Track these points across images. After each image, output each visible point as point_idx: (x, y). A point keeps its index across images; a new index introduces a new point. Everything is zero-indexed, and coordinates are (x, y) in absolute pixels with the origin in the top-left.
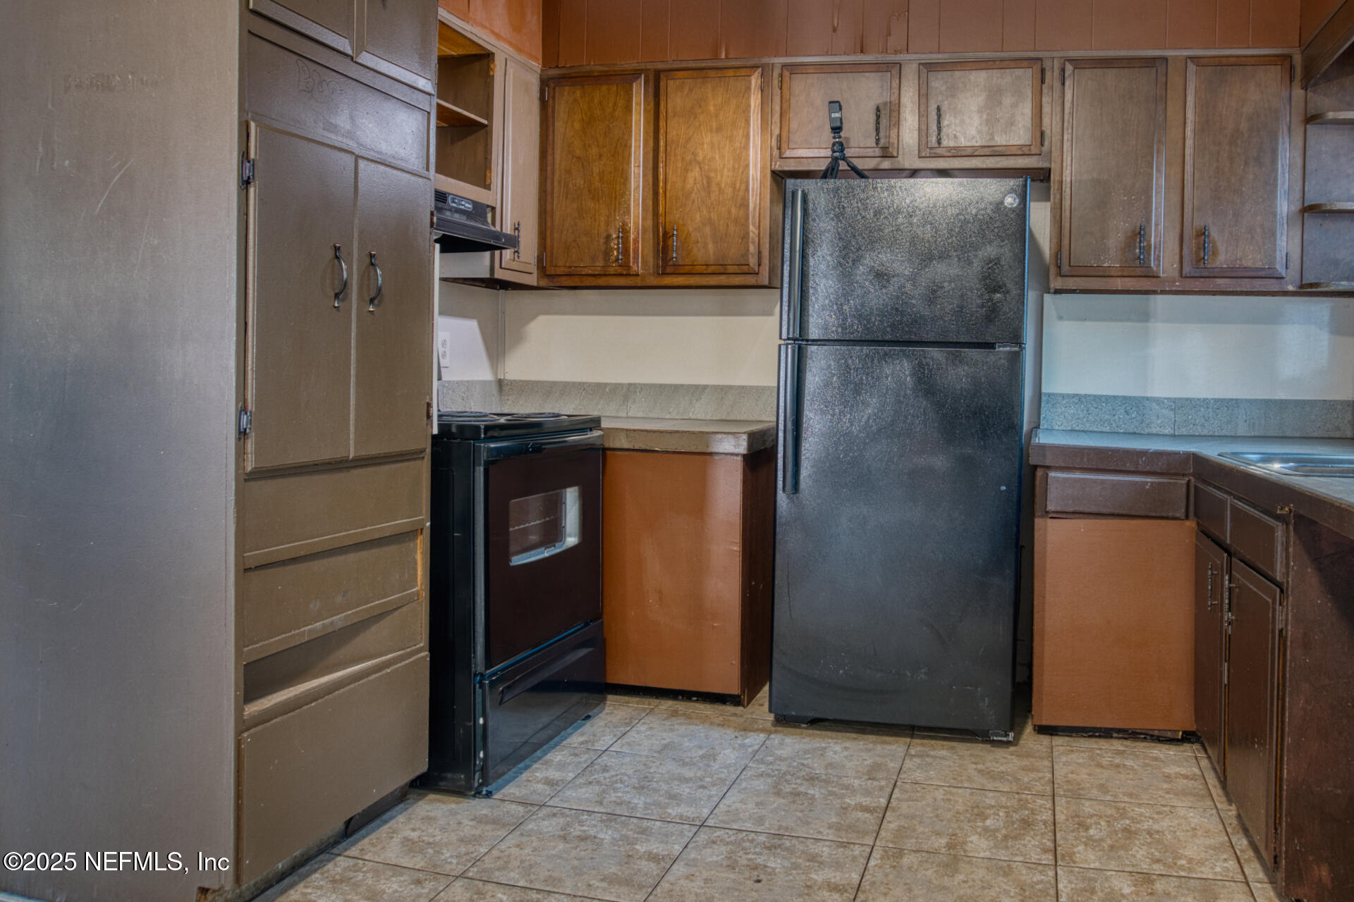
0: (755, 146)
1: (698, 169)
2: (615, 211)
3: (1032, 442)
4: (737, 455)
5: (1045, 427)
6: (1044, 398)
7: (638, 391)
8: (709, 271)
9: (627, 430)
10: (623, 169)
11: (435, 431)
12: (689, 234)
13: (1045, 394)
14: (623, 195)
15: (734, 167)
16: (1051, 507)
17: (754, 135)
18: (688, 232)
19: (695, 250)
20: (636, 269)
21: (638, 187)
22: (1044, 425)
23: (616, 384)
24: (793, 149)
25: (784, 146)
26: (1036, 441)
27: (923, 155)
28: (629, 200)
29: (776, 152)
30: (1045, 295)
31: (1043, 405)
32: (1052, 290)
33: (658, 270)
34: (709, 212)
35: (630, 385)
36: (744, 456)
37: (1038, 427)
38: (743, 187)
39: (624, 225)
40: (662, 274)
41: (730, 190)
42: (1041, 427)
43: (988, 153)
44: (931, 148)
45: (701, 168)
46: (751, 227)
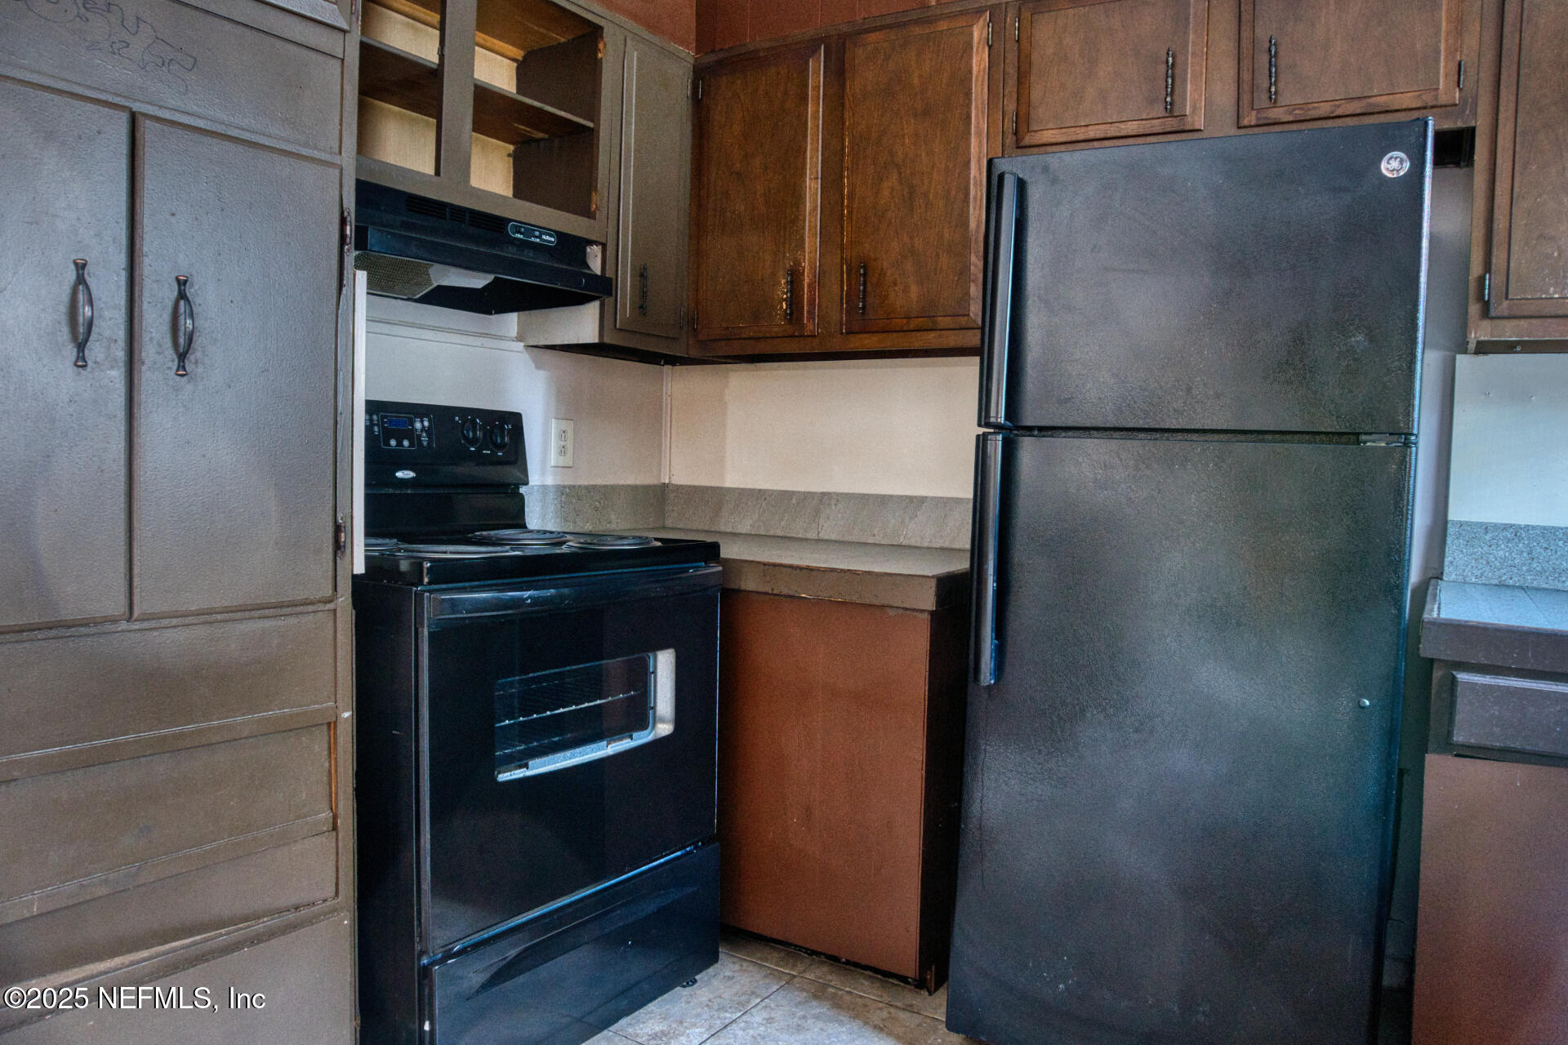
0: (979, 134)
1: (895, 176)
2: (784, 244)
3: (1426, 616)
4: (923, 611)
5: (1453, 577)
6: (1451, 530)
7: (833, 503)
8: (912, 327)
9: (765, 564)
10: (795, 184)
11: (359, 568)
12: (883, 273)
13: (1454, 523)
14: (794, 222)
15: (947, 167)
16: (1459, 737)
17: (977, 116)
18: (882, 269)
19: (892, 296)
20: (811, 328)
21: (814, 209)
22: (1450, 573)
23: (804, 493)
24: (1036, 131)
25: (1023, 129)
26: (1432, 613)
27: (1246, 122)
28: (804, 228)
29: (1010, 139)
30: (1458, 357)
31: (1449, 540)
32: (1472, 346)
33: (841, 330)
34: (912, 238)
35: (824, 494)
36: (932, 613)
37: (1439, 577)
38: (961, 196)
39: (797, 263)
40: (847, 333)
41: (941, 203)
42: (1445, 578)
43: (1358, 111)
44: (1259, 110)
45: (900, 173)
46: (973, 258)
